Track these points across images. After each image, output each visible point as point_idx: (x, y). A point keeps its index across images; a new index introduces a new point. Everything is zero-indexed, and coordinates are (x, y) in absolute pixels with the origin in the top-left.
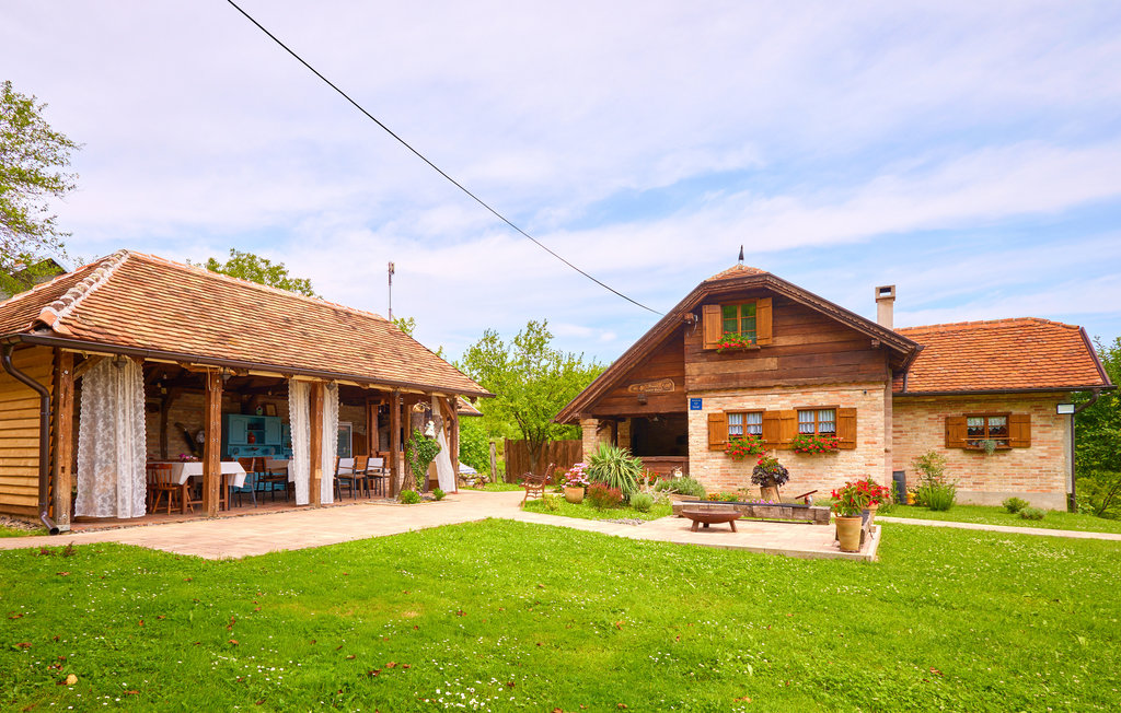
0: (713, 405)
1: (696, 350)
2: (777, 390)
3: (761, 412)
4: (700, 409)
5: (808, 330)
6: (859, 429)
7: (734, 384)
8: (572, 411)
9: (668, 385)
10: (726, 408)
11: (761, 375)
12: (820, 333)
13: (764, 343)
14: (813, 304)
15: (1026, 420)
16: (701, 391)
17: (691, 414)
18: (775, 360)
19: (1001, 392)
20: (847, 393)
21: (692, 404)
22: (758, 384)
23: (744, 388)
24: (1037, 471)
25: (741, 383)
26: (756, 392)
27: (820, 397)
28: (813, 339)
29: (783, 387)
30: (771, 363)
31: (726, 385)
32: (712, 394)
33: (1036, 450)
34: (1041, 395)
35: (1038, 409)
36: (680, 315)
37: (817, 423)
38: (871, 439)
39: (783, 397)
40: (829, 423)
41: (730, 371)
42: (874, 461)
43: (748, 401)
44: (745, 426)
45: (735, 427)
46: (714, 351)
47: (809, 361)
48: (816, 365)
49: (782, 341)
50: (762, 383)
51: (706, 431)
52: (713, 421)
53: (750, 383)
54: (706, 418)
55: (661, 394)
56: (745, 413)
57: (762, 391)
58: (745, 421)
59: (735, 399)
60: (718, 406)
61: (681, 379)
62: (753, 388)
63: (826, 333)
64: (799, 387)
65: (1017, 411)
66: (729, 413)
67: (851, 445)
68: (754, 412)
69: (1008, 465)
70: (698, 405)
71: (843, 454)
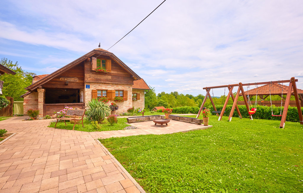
0: (93, 87)
1: (89, 70)
2: (111, 85)
3: (107, 90)
4: (89, 88)
5: (118, 70)
6: (128, 95)
7: (100, 82)
8: (38, 85)
9: (76, 80)
10: (97, 88)
11: (107, 80)
12: (121, 72)
13: (109, 71)
14: (122, 64)
15: (139, 94)
16: (90, 83)
17: (86, 89)
18: (111, 76)
19: (136, 89)
20: (125, 87)
21: (86, 86)
22: (106, 82)
23: (102, 83)
24: (140, 104)
25: (102, 82)
26: (105, 85)
27: (120, 88)
28: (119, 73)
29: (112, 84)
30: (110, 77)
31: (98, 82)
32: (93, 84)
33: (141, 100)
34: (141, 90)
35: (141, 93)
36: (86, 58)
37: (119, 94)
38: (130, 98)
39: (112, 87)
40: (122, 94)
41: (99, 78)
42: (130, 103)
43: (103, 87)
44: (102, 94)
45: (99, 94)
46: (95, 71)
47: (118, 78)
48: (120, 79)
49: (112, 72)
50: (108, 82)
51: (91, 95)
52: (93, 92)
53: (104, 82)
54: (91, 91)
55: (73, 82)
56: (102, 90)
57: (107, 85)
58: (102, 93)
59: (100, 86)
60: (95, 88)
61: (83, 78)
62: (105, 83)
63: (122, 72)
64: (116, 84)
65: (138, 93)
66: (98, 90)
67: (126, 99)
68: (104, 90)
69: (137, 103)
70: (88, 87)
71: (125, 102)
